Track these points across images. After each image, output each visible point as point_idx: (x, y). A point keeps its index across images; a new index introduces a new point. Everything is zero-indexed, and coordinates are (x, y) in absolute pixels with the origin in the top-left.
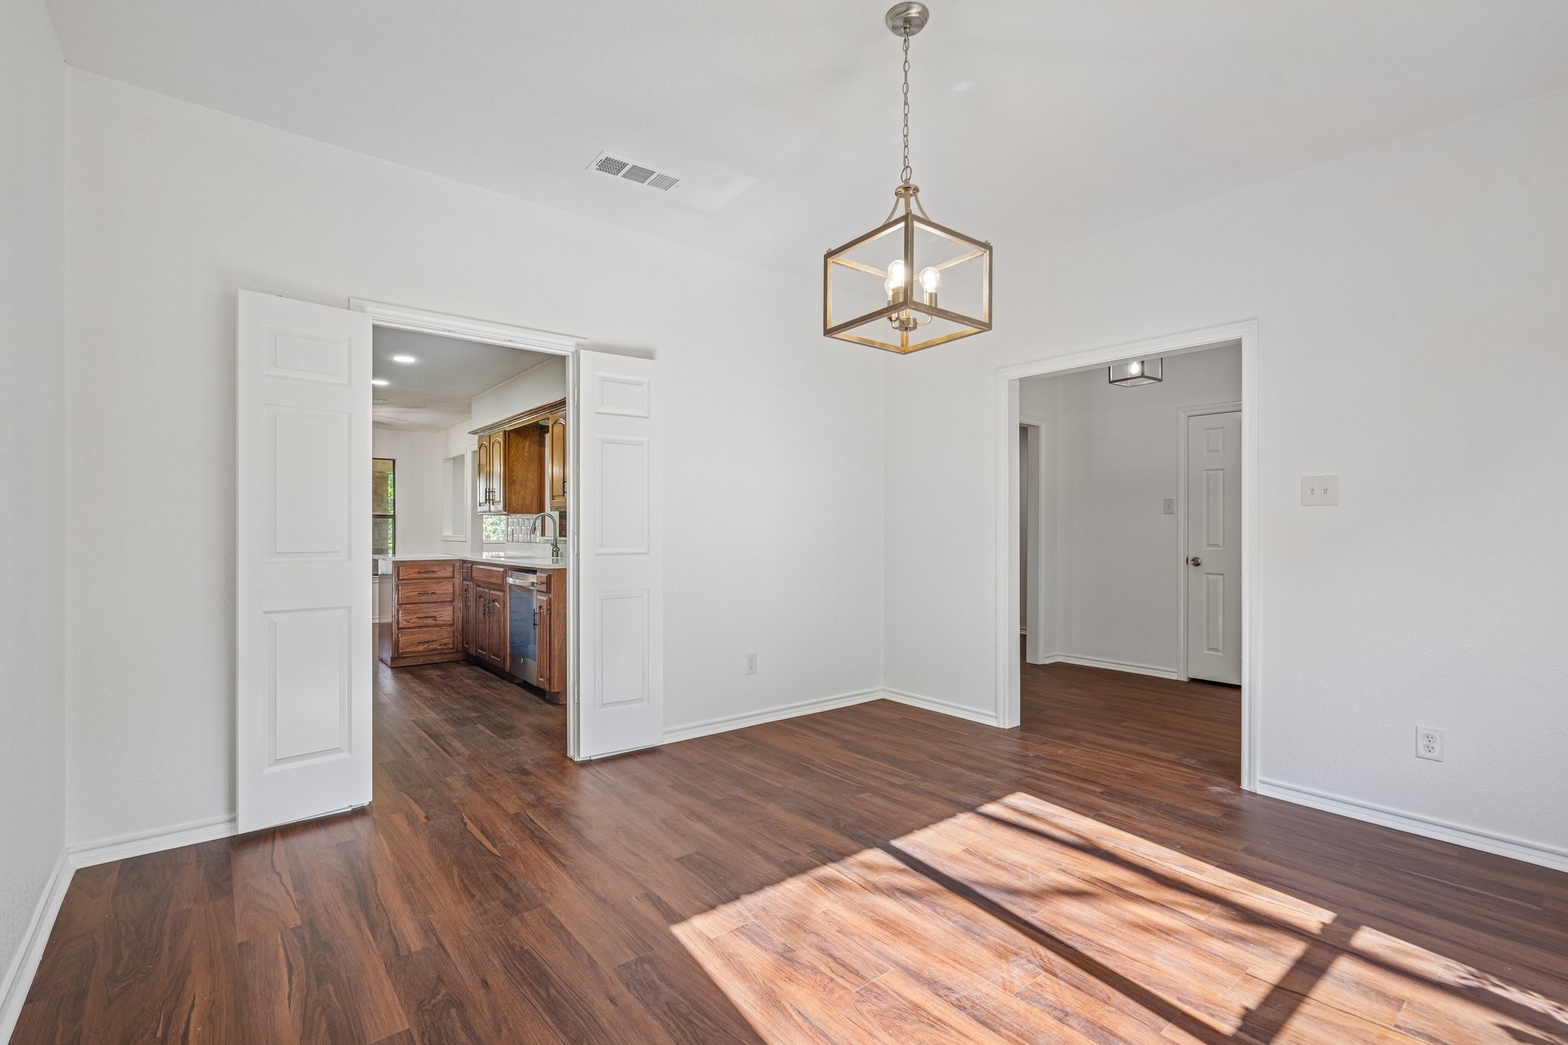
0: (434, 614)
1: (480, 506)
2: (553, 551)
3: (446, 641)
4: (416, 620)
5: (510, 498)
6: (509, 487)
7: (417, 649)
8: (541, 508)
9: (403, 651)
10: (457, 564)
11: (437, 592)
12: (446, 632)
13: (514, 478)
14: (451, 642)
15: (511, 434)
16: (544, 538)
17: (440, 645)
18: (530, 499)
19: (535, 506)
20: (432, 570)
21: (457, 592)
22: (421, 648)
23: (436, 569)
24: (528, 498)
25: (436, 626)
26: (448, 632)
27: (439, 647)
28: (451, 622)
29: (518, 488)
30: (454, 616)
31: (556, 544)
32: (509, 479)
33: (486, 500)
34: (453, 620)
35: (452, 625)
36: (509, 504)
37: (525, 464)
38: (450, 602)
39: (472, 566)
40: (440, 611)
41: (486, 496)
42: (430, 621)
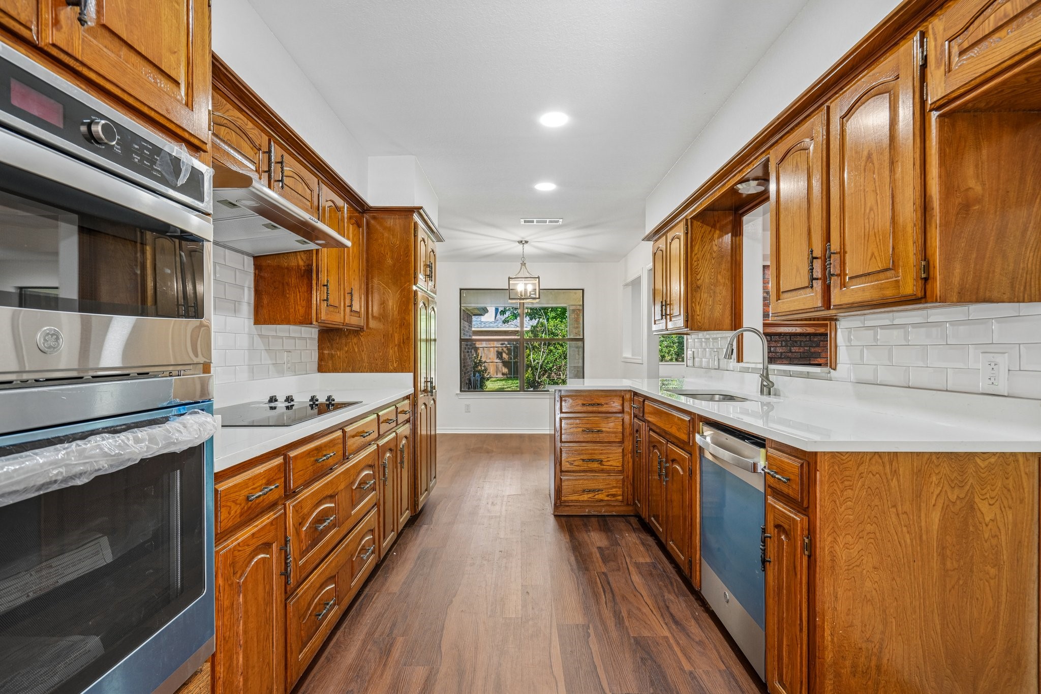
0: (602, 457)
1: (655, 324)
2: (762, 386)
3: (613, 491)
4: (581, 463)
5: (693, 311)
6: (692, 294)
7: (582, 498)
8: (736, 322)
9: (566, 499)
10: (628, 396)
11: (604, 429)
12: (614, 480)
13: (699, 282)
14: (620, 492)
15: (695, 222)
16: (741, 364)
17: (608, 496)
18: (721, 310)
19: (727, 321)
20: (598, 402)
21: (628, 431)
22: (585, 497)
23: (602, 401)
24: (718, 309)
25: (602, 471)
26: (617, 481)
27: (606, 498)
28: (620, 468)
29: (705, 296)
30: (623, 460)
31: (767, 374)
32: (692, 284)
33: (662, 315)
34: (623, 466)
35: (622, 472)
36: (693, 316)
37: (713, 261)
38: (619, 442)
39: (644, 401)
40: (607, 453)
41: (662, 311)
42: (595, 465)
